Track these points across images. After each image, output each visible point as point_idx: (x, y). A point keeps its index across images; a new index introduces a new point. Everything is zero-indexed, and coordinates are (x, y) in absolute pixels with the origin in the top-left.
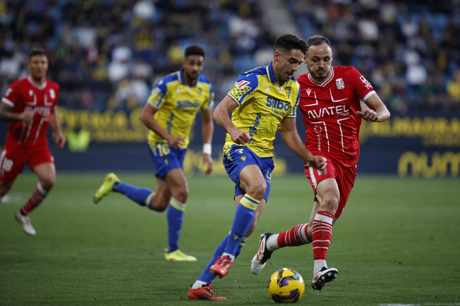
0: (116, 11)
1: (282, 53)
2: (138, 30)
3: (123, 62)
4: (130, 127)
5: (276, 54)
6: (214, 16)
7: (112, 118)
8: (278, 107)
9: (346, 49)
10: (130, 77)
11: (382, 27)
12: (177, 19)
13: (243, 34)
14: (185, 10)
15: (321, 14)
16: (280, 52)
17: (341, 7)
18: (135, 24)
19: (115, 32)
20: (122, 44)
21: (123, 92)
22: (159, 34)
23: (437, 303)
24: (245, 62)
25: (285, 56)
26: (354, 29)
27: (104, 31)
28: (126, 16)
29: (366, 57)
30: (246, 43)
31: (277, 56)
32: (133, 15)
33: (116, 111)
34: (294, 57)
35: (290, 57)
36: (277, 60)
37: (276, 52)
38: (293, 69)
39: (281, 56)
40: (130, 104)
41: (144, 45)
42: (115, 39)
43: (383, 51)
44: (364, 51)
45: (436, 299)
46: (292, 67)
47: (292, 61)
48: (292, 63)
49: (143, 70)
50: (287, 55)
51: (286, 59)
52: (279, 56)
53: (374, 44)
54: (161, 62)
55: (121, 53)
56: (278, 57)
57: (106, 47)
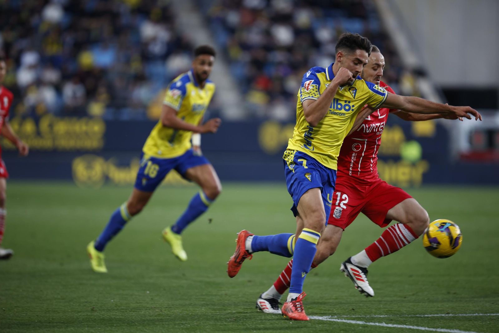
0: (24, 15)
1: (346, 54)
2: (46, 34)
3: (32, 67)
4: (38, 133)
5: (339, 55)
6: (124, 20)
7: (21, 124)
8: (337, 108)
9: (260, 54)
10: (39, 83)
11: (298, 32)
12: (86, 23)
13: (154, 39)
14: (95, 15)
15: (233, 18)
16: (343, 53)
17: (255, 12)
18: (43, 28)
19: (23, 36)
20: (31, 48)
21: (32, 98)
22: (69, 39)
23: (353, 315)
24: (157, 69)
25: (349, 57)
26: (268, 34)
27: (11, 35)
28: (34, 20)
29: (280, 64)
30: (157, 49)
31: (340, 57)
32: (41, 19)
33: (24, 118)
34: (359, 57)
35: (354, 57)
36: (340, 62)
37: (340, 53)
38: (357, 70)
39: (344, 57)
40: (40, 110)
41: (53, 49)
42: (24, 43)
43: (298, 57)
44: (279, 57)
45: (353, 311)
46: (356, 69)
47: (356, 62)
48: (356, 64)
49: (51, 75)
50: (352, 55)
51: (351, 59)
52: (342, 57)
53: (289, 49)
54: (71, 67)
55: (29, 58)
56: (342, 59)
57: (14, 52)
